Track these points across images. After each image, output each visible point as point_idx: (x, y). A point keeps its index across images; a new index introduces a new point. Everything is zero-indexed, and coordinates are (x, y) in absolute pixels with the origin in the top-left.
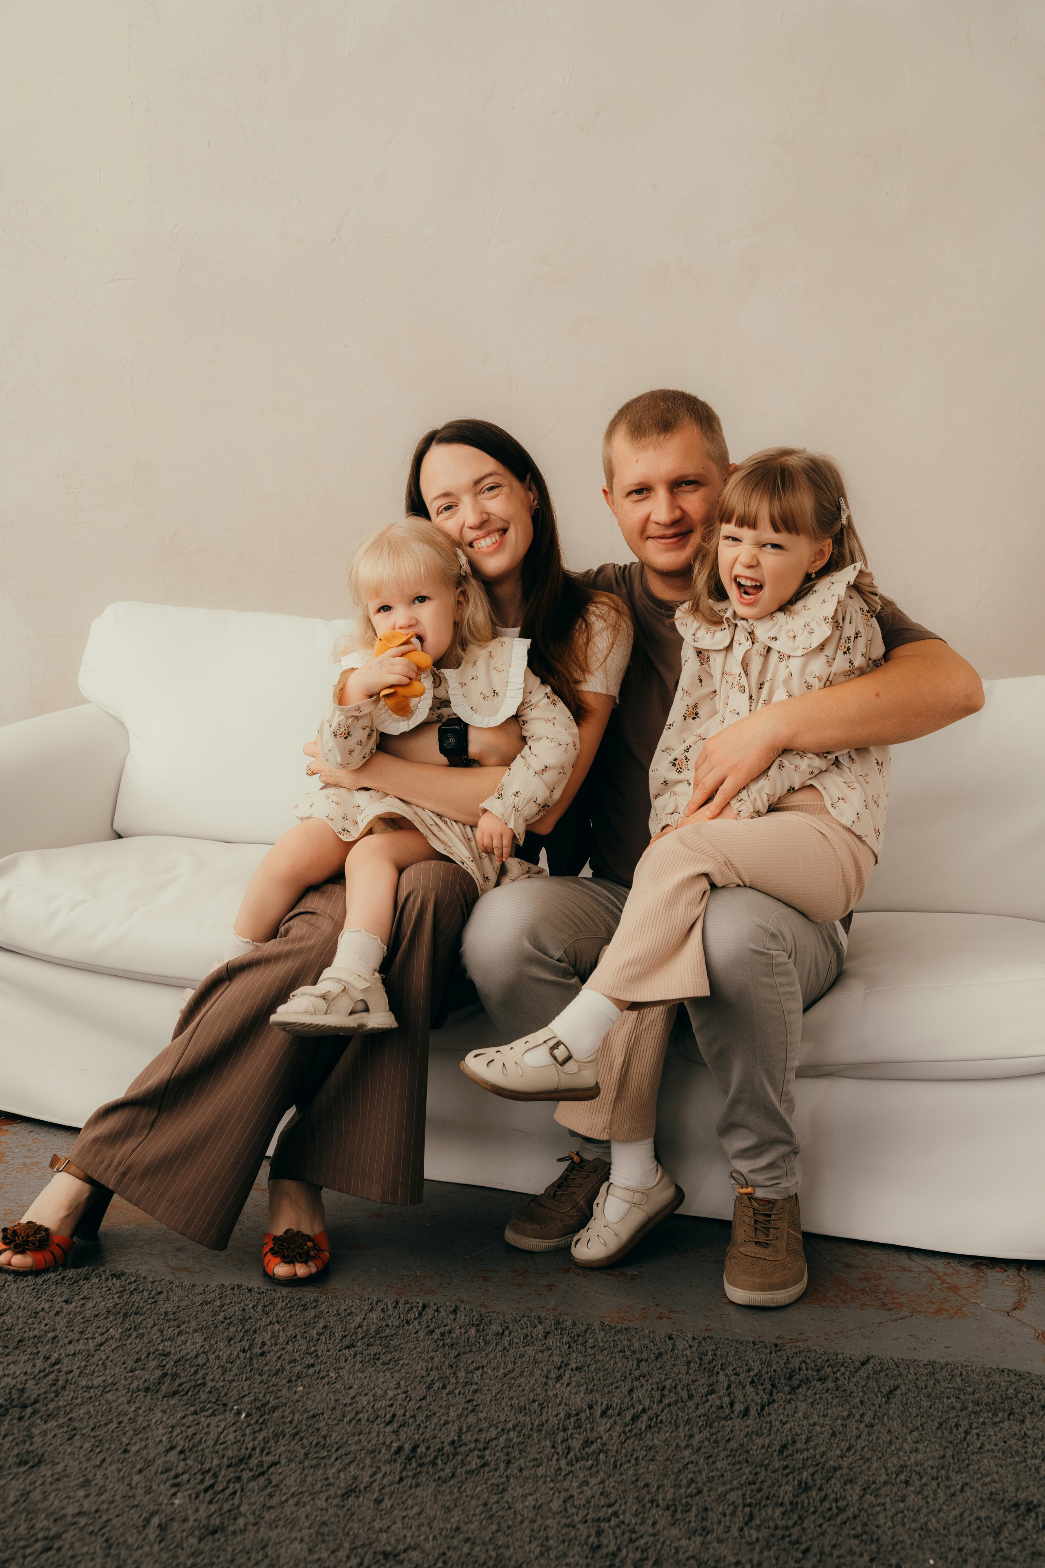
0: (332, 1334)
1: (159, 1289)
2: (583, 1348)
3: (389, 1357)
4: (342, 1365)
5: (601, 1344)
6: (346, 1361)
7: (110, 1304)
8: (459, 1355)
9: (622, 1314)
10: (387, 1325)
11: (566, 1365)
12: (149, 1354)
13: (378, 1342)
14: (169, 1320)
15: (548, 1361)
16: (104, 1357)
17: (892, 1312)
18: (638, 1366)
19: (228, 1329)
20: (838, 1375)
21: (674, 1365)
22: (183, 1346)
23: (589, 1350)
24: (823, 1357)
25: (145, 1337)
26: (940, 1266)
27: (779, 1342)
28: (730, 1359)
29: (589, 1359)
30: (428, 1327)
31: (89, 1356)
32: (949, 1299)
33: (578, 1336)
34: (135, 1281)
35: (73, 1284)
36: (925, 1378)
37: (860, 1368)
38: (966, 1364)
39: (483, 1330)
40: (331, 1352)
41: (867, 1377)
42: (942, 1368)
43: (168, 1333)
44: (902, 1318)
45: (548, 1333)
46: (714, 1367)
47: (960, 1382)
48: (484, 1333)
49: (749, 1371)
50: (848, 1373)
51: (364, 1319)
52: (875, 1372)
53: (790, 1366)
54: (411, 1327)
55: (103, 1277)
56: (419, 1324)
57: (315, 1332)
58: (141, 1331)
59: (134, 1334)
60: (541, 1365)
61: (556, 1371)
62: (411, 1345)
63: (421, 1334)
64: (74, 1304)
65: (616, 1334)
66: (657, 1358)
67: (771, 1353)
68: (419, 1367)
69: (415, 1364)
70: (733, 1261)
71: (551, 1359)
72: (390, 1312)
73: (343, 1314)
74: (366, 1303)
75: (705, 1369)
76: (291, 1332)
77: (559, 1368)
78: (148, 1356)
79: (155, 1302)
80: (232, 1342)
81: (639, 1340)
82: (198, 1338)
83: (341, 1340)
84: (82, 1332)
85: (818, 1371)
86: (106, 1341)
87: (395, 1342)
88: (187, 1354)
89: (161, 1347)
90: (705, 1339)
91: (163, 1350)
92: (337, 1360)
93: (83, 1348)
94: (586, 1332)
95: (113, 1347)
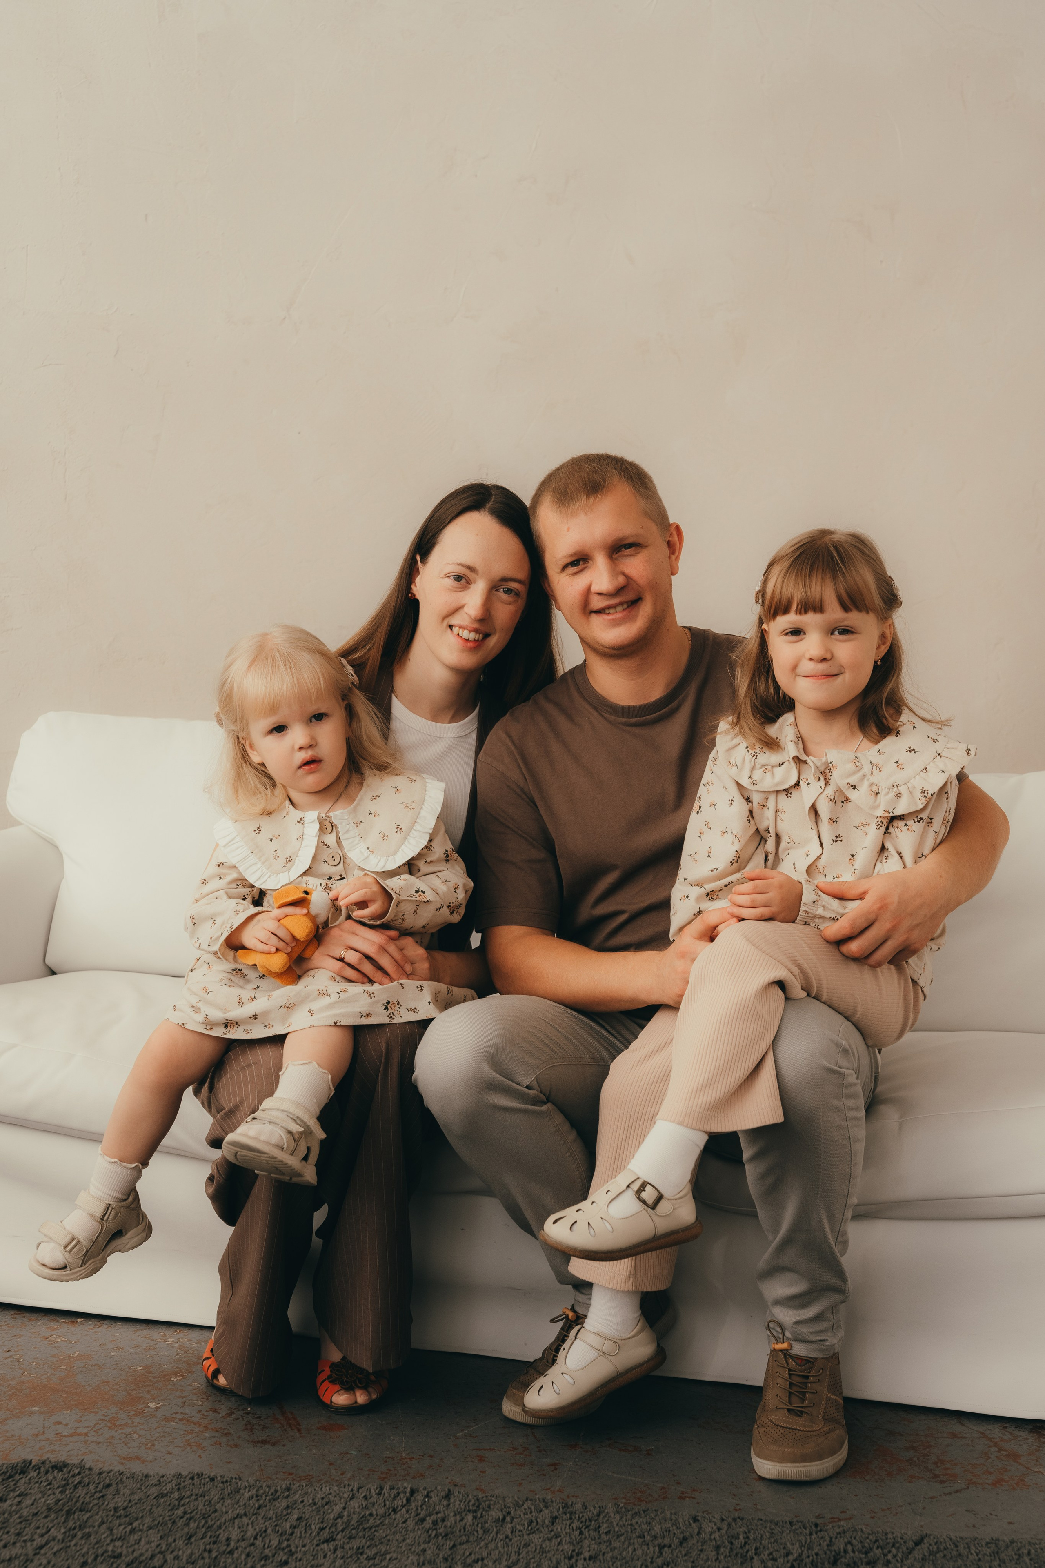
0: (308, 1526)
1: (107, 1481)
2: (596, 1534)
3: (374, 1550)
4: (321, 1562)
5: (617, 1529)
6: (325, 1557)
7: (51, 1501)
8: (454, 1546)
9: (639, 1495)
10: (371, 1515)
11: (578, 1554)
12: (97, 1556)
13: (361, 1534)
14: (119, 1517)
15: (557, 1550)
16: (45, 1562)
17: (945, 1485)
18: (661, 1553)
19: (187, 1524)
20: (890, 1557)
21: (701, 1551)
22: (136, 1546)
23: (603, 1536)
24: (871, 1537)
25: (92, 1537)
26: (995, 1431)
27: (819, 1521)
28: (765, 1542)
29: (603, 1547)
30: (417, 1515)
31: (27, 1561)
32: (1009, 1468)
33: (590, 1520)
34: (79, 1474)
35: (8, 1478)
36: (988, 1558)
37: (913, 1549)
38: (1034, 1541)
39: (481, 1517)
40: (307, 1548)
41: (923, 1559)
42: (1007, 1547)
43: (118, 1531)
44: (957, 1491)
45: (556, 1518)
46: (747, 1551)
47: (1028, 1561)
48: (482, 1520)
49: (787, 1555)
50: (900, 1555)
51: (344, 1508)
52: (931, 1553)
53: (835, 1548)
54: (398, 1515)
55: (42, 1469)
56: (407, 1512)
57: (288, 1525)
58: (87, 1530)
59: (80, 1534)
60: (549, 1555)
61: (567, 1561)
62: (399, 1536)
63: (411, 1523)
64: (9, 1502)
65: (633, 1517)
66: (681, 1544)
67: (811, 1534)
68: (409, 1561)
69: (405, 1558)
70: (762, 1430)
71: (561, 1548)
72: (374, 1499)
73: (320, 1504)
74: (346, 1490)
75: (737, 1554)
76: (260, 1525)
77: (570, 1558)
78: (95, 1559)
79: (103, 1496)
80: (193, 1540)
81: (660, 1523)
82: (154, 1536)
83: (318, 1533)
84: (18, 1534)
85: (866, 1553)
86: (47, 1543)
87: (381, 1533)
88: (141, 1555)
89: (110, 1548)
90: (734, 1520)
91: (113, 1551)
92: (315, 1557)
93: (20, 1552)
94: (598, 1515)
95: (55, 1550)
